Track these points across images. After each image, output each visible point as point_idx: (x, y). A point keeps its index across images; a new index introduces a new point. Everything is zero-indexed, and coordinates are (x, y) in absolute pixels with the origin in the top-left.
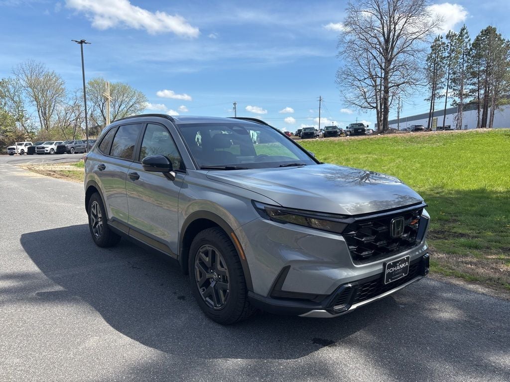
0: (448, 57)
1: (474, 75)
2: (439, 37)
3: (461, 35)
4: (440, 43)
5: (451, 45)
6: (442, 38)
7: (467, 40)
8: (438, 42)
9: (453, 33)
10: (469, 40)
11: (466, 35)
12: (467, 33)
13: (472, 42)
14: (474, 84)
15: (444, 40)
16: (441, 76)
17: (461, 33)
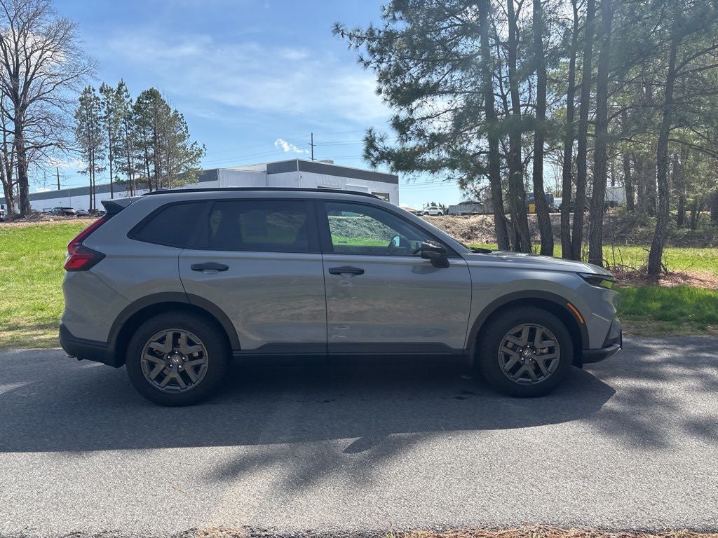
0: (105, 117)
1: (140, 146)
2: (90, 88)
3: (119, 92)
4: (92, 97)
5: (108, 102)
6: (94, 90)
7: (127, 100)
8: (88, 95)
9: (108, 86)
10: (131, 101)
11: (125, 93)
12: (126, 91)
13: (133, 104)
14: (140, 157)
15: (98, 94)
16: (99, 142)
17: (119, 89)
